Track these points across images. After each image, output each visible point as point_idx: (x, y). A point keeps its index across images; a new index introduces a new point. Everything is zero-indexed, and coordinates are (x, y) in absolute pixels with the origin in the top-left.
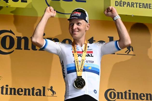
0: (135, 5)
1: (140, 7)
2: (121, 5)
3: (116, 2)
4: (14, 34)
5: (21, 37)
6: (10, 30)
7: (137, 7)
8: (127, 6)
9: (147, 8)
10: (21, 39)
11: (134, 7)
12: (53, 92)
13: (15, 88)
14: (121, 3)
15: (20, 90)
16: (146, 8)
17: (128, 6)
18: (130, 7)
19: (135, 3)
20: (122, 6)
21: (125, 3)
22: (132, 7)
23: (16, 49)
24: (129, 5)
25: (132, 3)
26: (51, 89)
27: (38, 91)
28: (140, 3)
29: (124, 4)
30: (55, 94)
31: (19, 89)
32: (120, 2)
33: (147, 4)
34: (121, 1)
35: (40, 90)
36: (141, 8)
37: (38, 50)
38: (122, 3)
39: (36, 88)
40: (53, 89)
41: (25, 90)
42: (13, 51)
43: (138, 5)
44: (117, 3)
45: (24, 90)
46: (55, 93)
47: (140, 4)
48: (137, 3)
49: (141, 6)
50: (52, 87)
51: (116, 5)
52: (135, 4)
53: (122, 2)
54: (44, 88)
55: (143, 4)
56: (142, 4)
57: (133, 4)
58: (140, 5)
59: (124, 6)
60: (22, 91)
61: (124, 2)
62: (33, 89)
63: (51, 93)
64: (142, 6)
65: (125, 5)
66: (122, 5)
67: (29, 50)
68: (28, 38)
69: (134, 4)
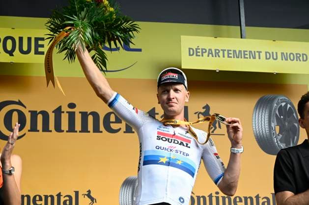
0: (221, 54)
1: (229, 57)
2: (198, 54)
3: (190, 49)
4: (25, 107)
5: (37, 111)
6: (19, 101)
7: (224, 56)
8: (208, 56)
9: (241, 58)
10: (37, 115)
11: (219, 56)
12: (92, 199)
13: (29, 194)
14: (198, 51)
15: (38, 198)
16: (238, 57)
17: (210, 55)
18: (213, 56)
19: (222, 50)
20: (199, 56)
21: (204, 51)
22: (216, 56)
23: (29, 131)
24: (212, 53)
25: (215, 50)
26: (89, 195)
27: (67, 198)
28: (228, 51)
29: (202, 53)
30: (96, 202)
31: (35, 197)
32: (196, 49)
33: (240, 51)
34: (198, 47)
35: (70, 197)
36: (231, 57)
37: (65, 131)
38: (200, 51)
39: (63, 194)
40: (92, 194)
41: (46, 197)
42: (25, 134)
43: (226, 53)
44: (191, 51)
45: (43, 198)
46: (94, 201)
47: (230, 52)
48: (224, 51)
49: (230, 55)
50: (89, 191)
51: (190, 55)
52: (221, 52)
53: (199, 49)
54: (77, 193)
55: (235, 51)
56: (232, 52)
57: (217, 51)
58: (228, 54)
59: (202, 56)
60: (41, 199)
61: (202, 49)
62: (59, 195)
63: (89, 201)
64: (232, 55)
65: (206, 55)
66: (200, 54)
67: (51, 131)
68: (48, 112)
69: (219, 52)
